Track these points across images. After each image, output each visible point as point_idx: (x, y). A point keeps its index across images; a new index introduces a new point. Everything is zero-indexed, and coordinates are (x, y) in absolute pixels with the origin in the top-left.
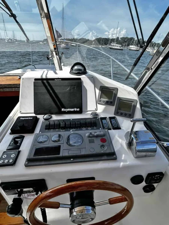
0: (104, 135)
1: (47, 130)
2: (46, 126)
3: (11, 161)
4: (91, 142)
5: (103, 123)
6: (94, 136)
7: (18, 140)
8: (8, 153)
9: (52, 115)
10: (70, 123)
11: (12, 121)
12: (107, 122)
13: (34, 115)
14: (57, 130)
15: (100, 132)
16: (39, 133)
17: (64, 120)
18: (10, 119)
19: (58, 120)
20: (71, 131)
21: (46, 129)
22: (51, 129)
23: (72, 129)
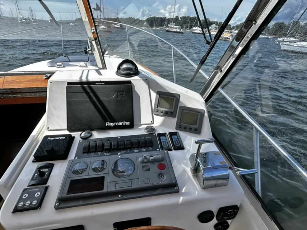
0: (163, 159)
1: (85, 155)
2: (85, 148)
3: (35, 202)
4: (146, 169)
5: (162, 141)
6: (149, 161)
7: (45, 170)
8: (30, 190)
9: (92, 132)
10: (117, 143)
11: (35, 142)
12: (166, 139)
13: (67, 132)
14: (99, 153)
15: (158, 155)
16: (75, 159)
17: (109, 139)
18: (32, 140)
19: (101, 140)
20: (119, 154)
21: (84, 153)
22: (91, 152)
23: (120, 151)
